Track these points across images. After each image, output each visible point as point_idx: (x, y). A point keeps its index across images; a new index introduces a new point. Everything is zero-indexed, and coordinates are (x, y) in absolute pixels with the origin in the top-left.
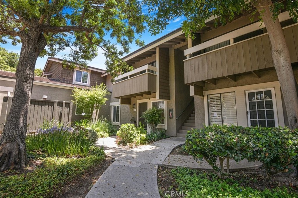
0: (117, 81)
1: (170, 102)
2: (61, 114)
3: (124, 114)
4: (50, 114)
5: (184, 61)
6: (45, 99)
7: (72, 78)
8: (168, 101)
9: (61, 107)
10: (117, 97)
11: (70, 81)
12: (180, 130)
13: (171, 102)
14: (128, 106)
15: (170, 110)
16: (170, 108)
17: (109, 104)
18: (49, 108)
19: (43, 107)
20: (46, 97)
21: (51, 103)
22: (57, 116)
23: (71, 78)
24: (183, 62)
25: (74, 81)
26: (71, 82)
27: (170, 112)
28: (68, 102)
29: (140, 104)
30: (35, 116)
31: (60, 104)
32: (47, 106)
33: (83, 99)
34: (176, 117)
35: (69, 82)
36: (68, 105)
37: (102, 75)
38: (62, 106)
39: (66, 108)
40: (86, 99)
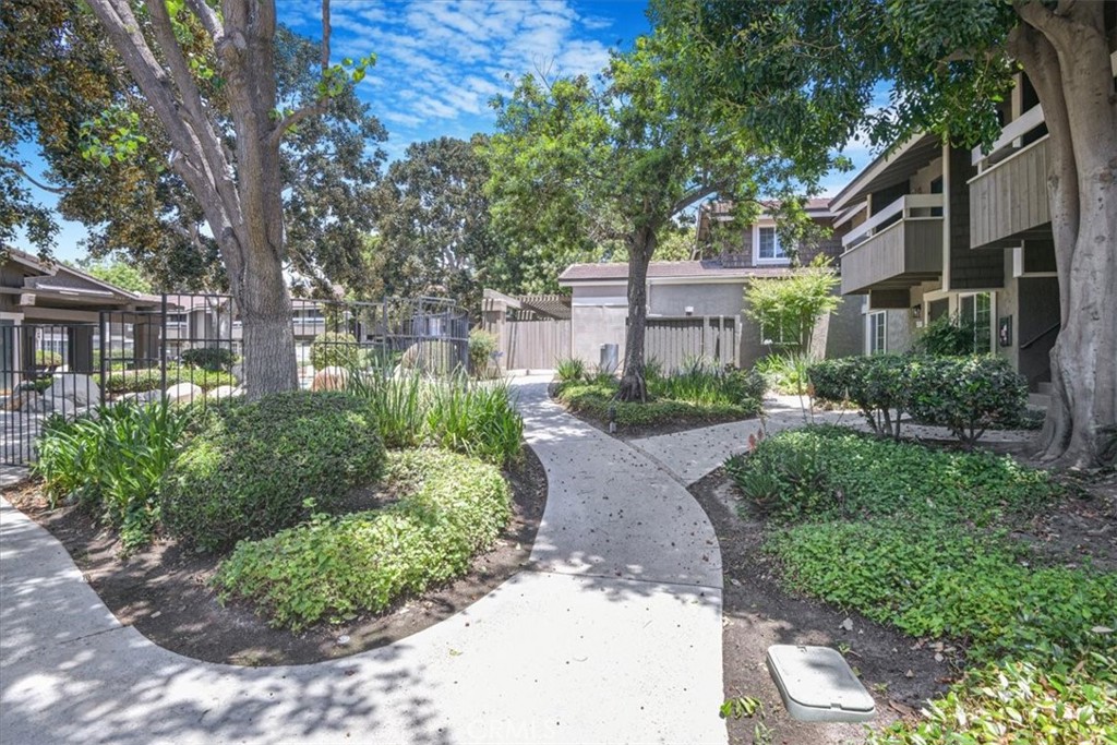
0: (850, 245)
1: (1005, 295)
2: (718, 341)
3: (896, 337)
4: (698, 343)
5: (968, 182)
6: (689, 314)
7: (751, 252)
8: (999, 290)
9: (716, 329)
10: (853, 290)
11: (745, 262)
12: (1041, 384)
13: (1008, 294)
14: (903, 312)
15: (1004, 321)
16: (1006, 315)
17: (860, 311)
18: (694, 331)
19: (685, 329)
20: (690, 309)
21: (698, 322)
22: (711, 347)
23: (747, 253)
24: (968, 185)
25: (757, 259)
26: (748, 264)
27: (1002, 328)
28: (731, 316)
29: (932, 304)
30: (674, 350)
31: (715, 322)
32: (691, 328)
33: (768, 305)
34: (1020, 343)
35: (743, 264)
36: (730, 323)
37: (836, 221)
38: (719, 327)
39: (728, 329)
40: (776, 305)
